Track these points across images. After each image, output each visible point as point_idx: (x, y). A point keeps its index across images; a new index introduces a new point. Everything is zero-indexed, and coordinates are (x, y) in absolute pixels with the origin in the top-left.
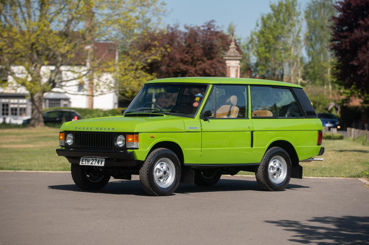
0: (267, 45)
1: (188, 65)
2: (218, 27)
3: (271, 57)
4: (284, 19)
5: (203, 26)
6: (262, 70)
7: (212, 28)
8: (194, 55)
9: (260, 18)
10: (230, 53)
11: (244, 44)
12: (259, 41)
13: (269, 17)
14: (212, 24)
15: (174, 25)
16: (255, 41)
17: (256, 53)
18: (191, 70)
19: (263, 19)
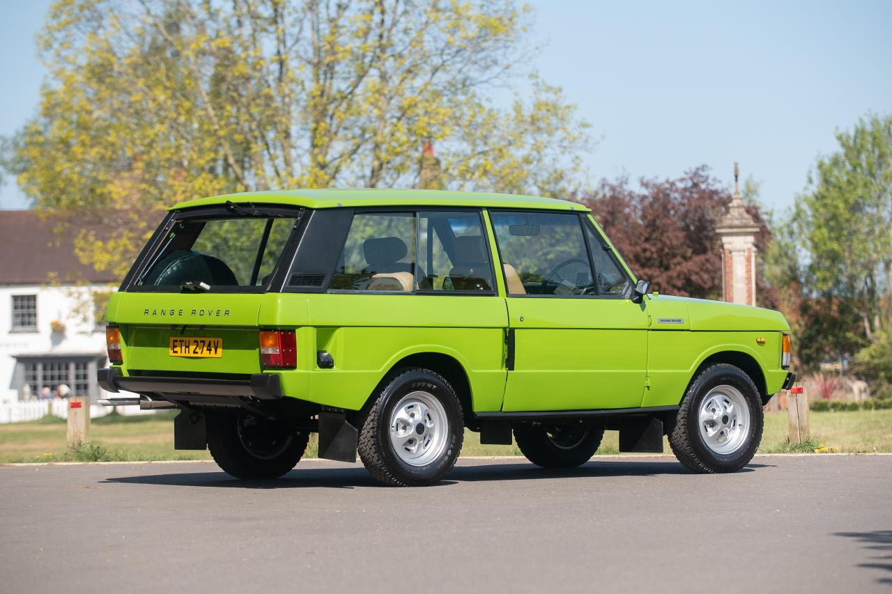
0: (832, 223)
1: (650, 267)
2: (714, 179)
3: (844, 250)
4: (870, 165)
5: (682, 180)
6: (824, 280)
7: (703, 182)
8: (664, 244)
9: (815, 164)
10: (731, 219)
11: (781, 224)
12: (814, 216)
13: (836, 162)
14: (701, 173)
15: (617, 179)
16: (807, 216)
17: (809, 243)
18: (658, 276)
19: (820, 166)
